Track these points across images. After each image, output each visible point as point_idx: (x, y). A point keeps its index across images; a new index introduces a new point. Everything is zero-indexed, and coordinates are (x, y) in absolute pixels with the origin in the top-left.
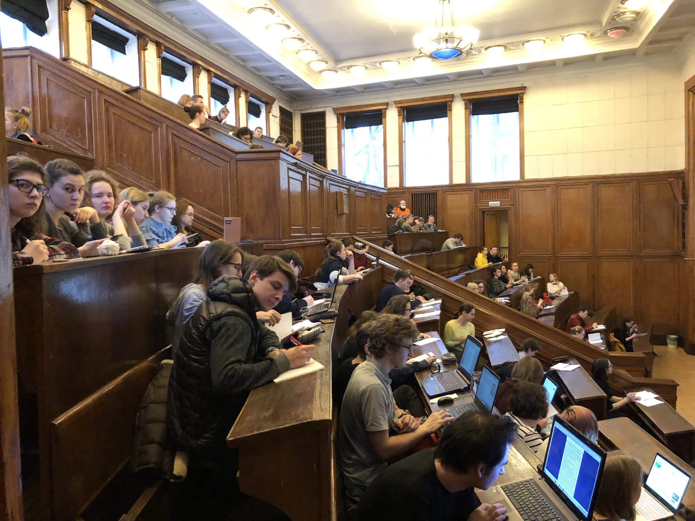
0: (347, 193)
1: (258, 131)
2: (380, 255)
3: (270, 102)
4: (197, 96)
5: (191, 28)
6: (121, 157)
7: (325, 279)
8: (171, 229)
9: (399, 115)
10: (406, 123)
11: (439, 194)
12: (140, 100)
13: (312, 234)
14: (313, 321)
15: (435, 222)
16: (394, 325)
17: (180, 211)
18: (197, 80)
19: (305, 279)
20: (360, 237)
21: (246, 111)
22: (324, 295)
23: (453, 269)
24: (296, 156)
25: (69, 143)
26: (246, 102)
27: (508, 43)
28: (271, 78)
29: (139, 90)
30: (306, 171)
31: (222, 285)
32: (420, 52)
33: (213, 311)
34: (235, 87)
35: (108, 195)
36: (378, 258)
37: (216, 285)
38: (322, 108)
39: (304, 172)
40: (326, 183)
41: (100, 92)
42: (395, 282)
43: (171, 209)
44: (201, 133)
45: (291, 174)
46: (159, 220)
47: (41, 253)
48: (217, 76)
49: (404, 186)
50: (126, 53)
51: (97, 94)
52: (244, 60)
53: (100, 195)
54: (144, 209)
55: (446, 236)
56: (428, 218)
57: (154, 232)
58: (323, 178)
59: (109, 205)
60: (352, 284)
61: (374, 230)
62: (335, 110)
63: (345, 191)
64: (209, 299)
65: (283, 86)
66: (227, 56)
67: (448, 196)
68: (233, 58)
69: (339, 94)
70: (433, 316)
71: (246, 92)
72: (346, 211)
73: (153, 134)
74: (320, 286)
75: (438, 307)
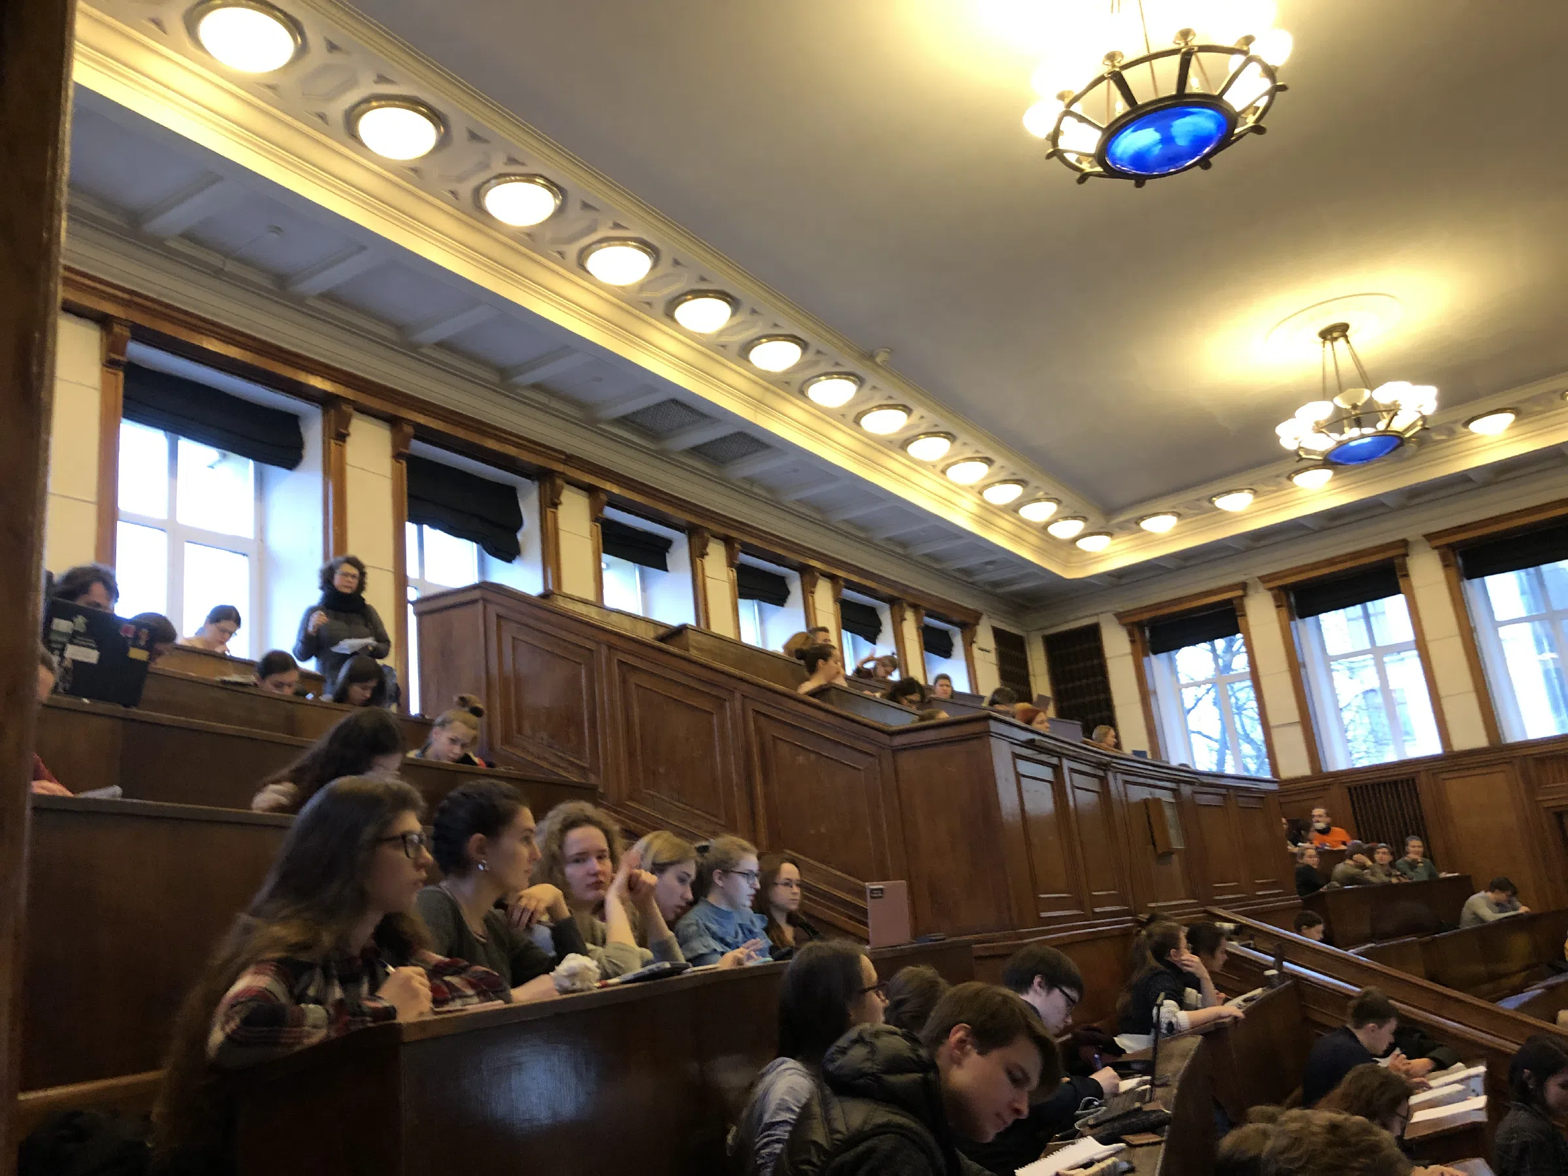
0: (1173, 801)
1: (942, 685)
2: (1285, 949)
3: (971, 621)
4: (814, 630)
5: (789, 499)
6: (654, 774)
7: (1143, 1023)
8: (752, 922)
9: (1278, 607)
10: (1298, 620)
11: (1423, 781)
12: (688, 650)
13: (1097, 910)
14: (1104, 1141)
15: (1428, 853)
16: (1330, 1144)
17: (768, 878)
18: (810, 597)
19: (1095, 1029)
20: (1225, 909)
21: (921, 647)
22: (1136, 1067)
23: (1507, 975)
24: (1035, 726)
25: (554, 759)
26: (918, 628)
27: (1521, 402)
28: (967, 572)
29: (684, 632)
30: (1060, 756)
31: (859, 1052)
32: (1297, 458)
33: (840, 1125)
34: (892, 601)
35: (600, 854)
36: (1280, 958)
37: (843, 1051)
38: (1091, 616)
39: (1055, 761)
40: (1115, 783)
41: (611, 647)
42: (1358, 1027)
43: (747, 874)
44: (815, 701)
45: (1025, 767)
46: (724, 907)
47: (414, 994)
48: (851, 585)
49: (1324, 770)
50: (669, 568)
51: (604, 650)
52: (904, 545)
53: (581, 858)
54: (682, 881)
55: (1465, 887)
56: (1404, 844)
57: (714, 936)
58: (1104, 771)
59: (602, 878)
60: (1213, 1033)
61: (1263, 886)
62: (1120, 616)
63: (1166, 797)
64: (828, 1091)
65: (996, 584)
66: (868, 542)
67: (1447, 783)
68: (882, 543)
69: (1123, 581)
70: (1467, 1113)
71: (915, 607)
72: (1177, 844)
73: (715, 716)
74: (1130, 1043)
75: (1478, 1085)
